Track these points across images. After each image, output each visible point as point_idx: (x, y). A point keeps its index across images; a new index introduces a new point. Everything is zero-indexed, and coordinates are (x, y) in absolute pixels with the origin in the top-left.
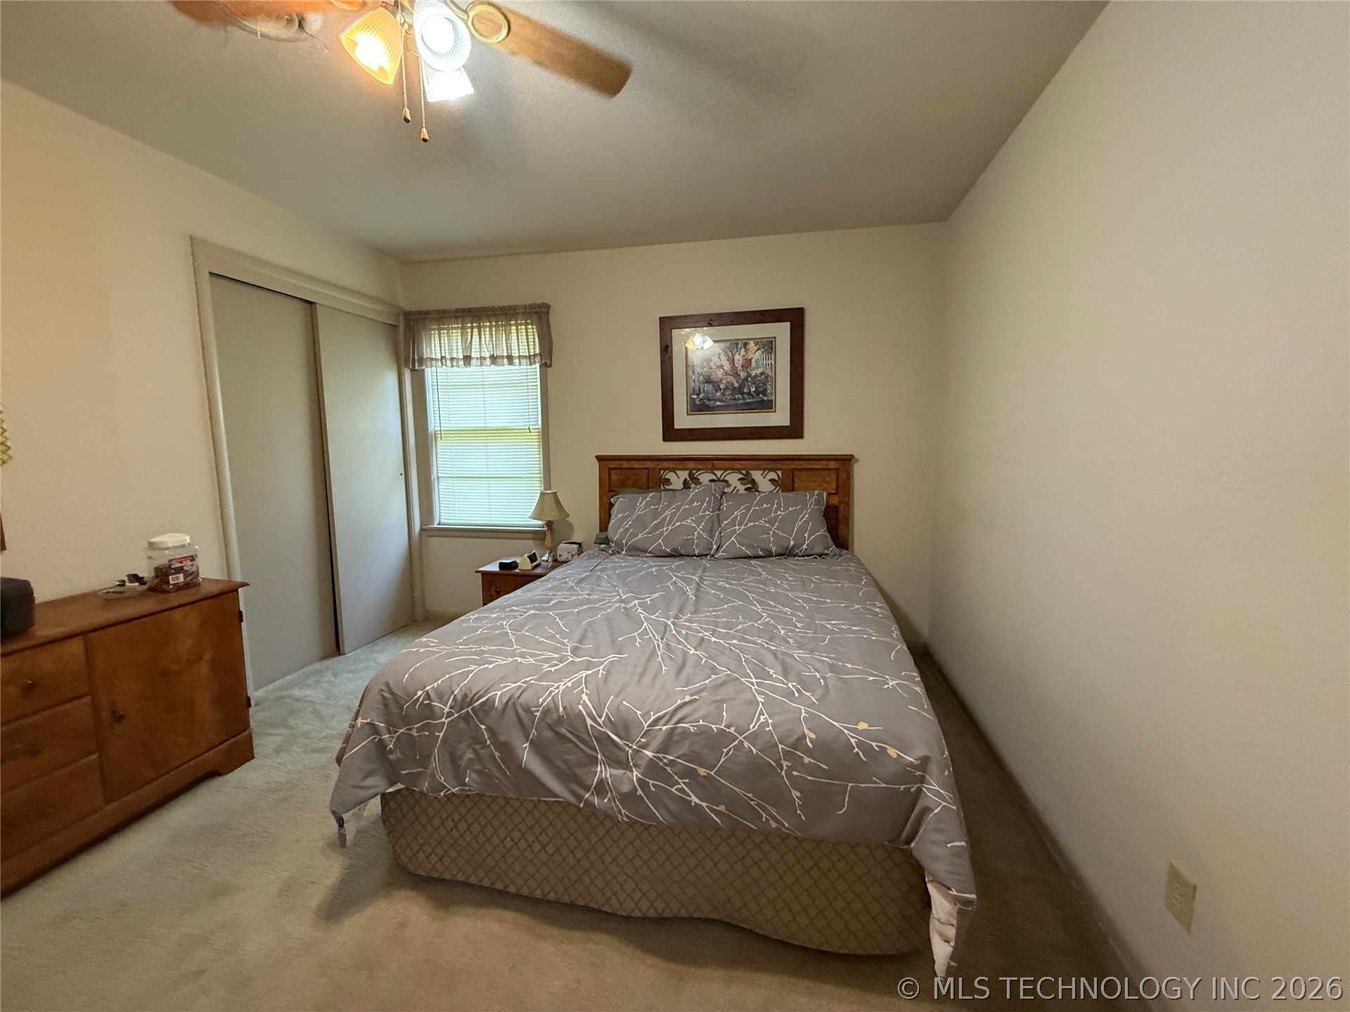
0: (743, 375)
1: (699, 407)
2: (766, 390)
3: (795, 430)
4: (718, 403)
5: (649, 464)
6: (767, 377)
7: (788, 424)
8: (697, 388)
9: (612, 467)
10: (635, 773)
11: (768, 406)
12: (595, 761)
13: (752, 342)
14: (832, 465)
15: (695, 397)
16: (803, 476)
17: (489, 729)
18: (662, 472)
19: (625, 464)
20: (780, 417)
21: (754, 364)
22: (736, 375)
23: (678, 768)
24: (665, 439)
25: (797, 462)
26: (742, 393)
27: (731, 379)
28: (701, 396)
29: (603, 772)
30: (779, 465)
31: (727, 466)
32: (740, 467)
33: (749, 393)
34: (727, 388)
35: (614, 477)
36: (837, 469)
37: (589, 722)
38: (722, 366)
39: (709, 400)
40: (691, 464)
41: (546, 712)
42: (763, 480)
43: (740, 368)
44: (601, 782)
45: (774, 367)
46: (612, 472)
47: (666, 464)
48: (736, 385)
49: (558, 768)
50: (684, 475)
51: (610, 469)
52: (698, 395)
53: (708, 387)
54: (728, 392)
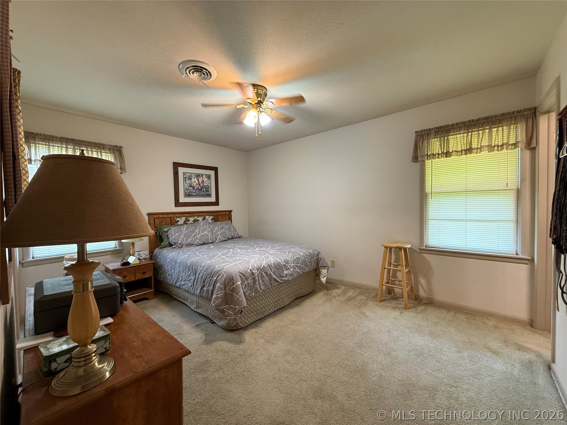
0: (202, 185)
1: (188, 195)
2: (208, 190)
3: (217, 203)
4: (194, 194)
5: (171, 216)
6: (209, 186)
7: (215, 201)
8: (187, 188)
9: (156, 217)
10: (291, 269)
11: (209, 195)
12: (283, 271)
13: (204, 175)
14: (227, 213)
15: (186, 191)
16: (220, 217)
17: (265, 273)
18: (176, 218)
19: (161, 216)
20: (213, 199)
21: (205, 182)
22: (200, 185)
23: (296, 266)
24: (176, 206)
25: (218, 213)
26: (202, 191)
27: (198, 186)
28: (188, 191)
29: (286, 272)
30: (214, 214)
31: (199, 215)
32: (203, 215)
33: (204, 191)
34: (197, 189)
35: (156, 221)
36: (229, 214)
37: (281, 263)
38: (195, 182)
39: (191, 192)
40: (187, 215)
41: (274, 264)
42: (209, 218)
43: (201, 183)
44: (286, 274)
45: (210, 183)
46: (156, 219)
47: (177, 215)
48: (200, 188)
49: (278, 276)
50: (183, 219)
51: (154, 218)
52: (188, 190)
53: (191, 188)
54: (197, 190)
